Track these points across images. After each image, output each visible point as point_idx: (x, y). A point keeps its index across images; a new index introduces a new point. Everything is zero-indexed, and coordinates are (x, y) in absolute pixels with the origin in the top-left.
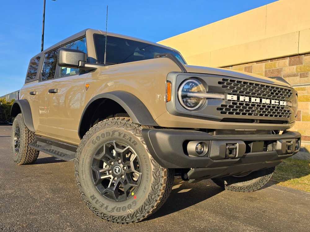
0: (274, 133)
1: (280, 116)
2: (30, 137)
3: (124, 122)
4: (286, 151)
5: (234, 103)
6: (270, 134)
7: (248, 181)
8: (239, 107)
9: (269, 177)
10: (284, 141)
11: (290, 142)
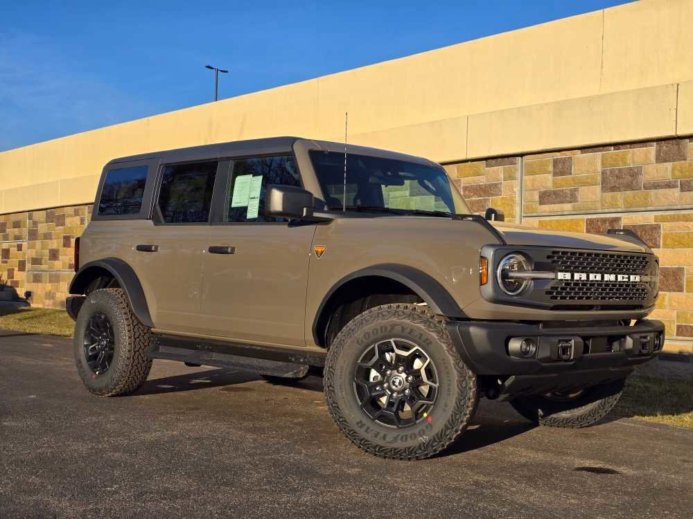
0: (621, 324)
1: (631, 298)
2: (138, 338)
3: (408, 311)
4: (640, 352)
5: (567, 284)
6: (616, 325)
7: (580, 408)
8: (573, 289)
9: (616, 399)
10: (637, 336)
11: (645, 337)
